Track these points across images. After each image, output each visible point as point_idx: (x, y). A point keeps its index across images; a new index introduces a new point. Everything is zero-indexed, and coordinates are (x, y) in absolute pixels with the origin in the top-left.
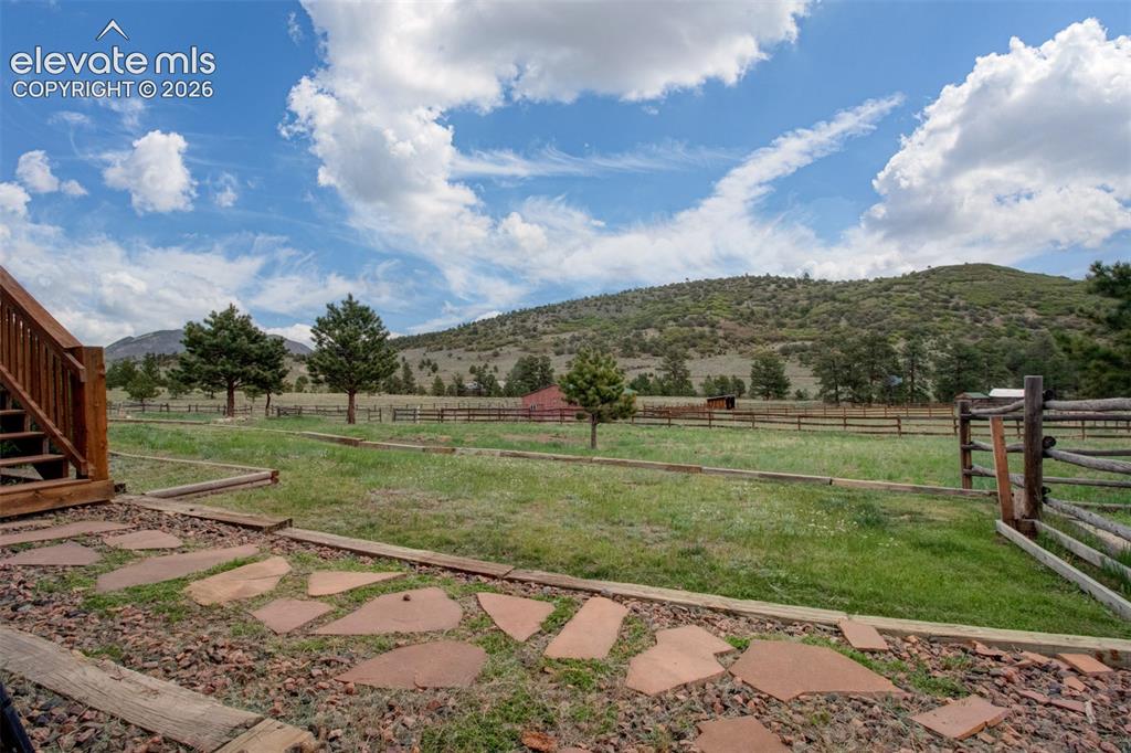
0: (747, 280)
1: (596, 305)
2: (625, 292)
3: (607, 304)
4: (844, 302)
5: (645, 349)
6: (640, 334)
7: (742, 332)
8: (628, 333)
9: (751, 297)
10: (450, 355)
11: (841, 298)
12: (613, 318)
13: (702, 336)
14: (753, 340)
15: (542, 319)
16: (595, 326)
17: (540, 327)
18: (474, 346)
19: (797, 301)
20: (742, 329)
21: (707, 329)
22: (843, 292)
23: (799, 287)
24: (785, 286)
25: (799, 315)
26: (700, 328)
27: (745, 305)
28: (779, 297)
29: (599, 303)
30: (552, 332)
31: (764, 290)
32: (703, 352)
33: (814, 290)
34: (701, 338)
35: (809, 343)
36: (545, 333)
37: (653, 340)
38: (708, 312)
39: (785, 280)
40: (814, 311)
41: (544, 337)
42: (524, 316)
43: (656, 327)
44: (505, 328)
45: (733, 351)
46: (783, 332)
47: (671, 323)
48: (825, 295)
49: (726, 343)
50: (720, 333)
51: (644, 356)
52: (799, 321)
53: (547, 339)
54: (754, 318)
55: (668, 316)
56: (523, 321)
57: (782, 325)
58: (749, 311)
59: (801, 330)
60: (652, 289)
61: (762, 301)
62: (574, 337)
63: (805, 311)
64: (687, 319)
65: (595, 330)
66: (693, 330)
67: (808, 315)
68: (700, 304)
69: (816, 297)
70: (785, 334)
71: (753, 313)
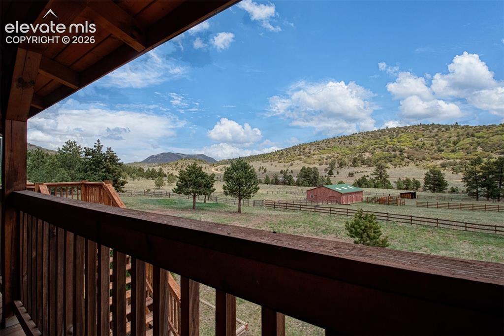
0: (421, 127)
1: (339, 141)
2: (354, 134)
3: (345, 140)
4: (480, 137)
5: (363, 162)
6: (362, 155)
7: (418, 154)
8: (355, 155)
9: (423, 136)
10: (272, 165)
11: (478, 136)
12: (347, 147)
14: (424, 159)
15: (313, 148)
16: (338, 151)
17: (312, 151)
18: (282, 160)
19: (450, 137)
21: (398, 153)
22: (479, 132)
23: (452, 129)
24: (443, 129)
25: (452, 145)
26: (394, 152)
27: (420, 139)
28: (440, 135)
29: (340, 140)
30: (318, 154)
31: (431, 132)
32: (395, 165)
33: (461, 132)
34: (394, 157)
35: (458, 161)
36: (314, 155)
37: (368, 158)
38: (398, 144)
39: (443, 126)
40: (461, 142)
41: (314, 156)
42: (304, 146)
43: (370, 152)
44: (296, 152)
45: (413, 164)
46: (443, 154)
47: (378, 150)
48: (468, 134)
49: (408, 160)
50: (406, 155)
51: (363, 166)
52: (452, 148)
54: (425, 147)
55: (377, 146)
56: (304, 149)
57: (441, 151)
58: (422, 143)
59: (453, 153)
60: (368, 132)
61: (429, 137)
62: (328, 156)
63: (455, 143)
64: (387, 147)
65: (338, 153)
66: (390, 153)
67: (458, 145)
68: (394, 140)
69: (462, 135)
70: (444, 156)
71: (424, 144)
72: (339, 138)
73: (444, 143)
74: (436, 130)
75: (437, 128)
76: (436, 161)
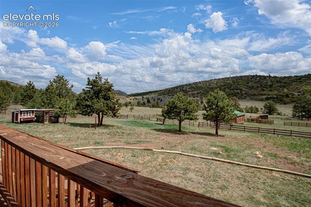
0: (250, 76)
1: (203, 84)
2: (211, 80)
3: (206, 83)
4: (284, 83)
9: (252, 81)
10: (164, 97)
11: (283, 82)
12: (208, 87)
13: (238, 93)
14: (254, 95)
15: (188, 87)
16: (203, 90)
17: (187, 89)
18: (170, 94)
19: (267, 83)
20: (250, 91)
21: (239, 91)
22: (283, 80)
23: (268, 78)
24: (262, 78)
25: (269, 87)
26: (237, 91)
27: (250, 84)
28: (261, 81)
29: (204, 83)
30: (191, 91)
31: (256, 79)
32: (238, 98)
33: (273, 80)
35: (275, 96)
36: (189, 91)
38: (238, 86)
39: (262, 76)
40: (274, 86)
41: (189, 92)
42: (183, 86)
43: (222, 90)
44: (178, 90)
45: (248, 98)
46: (265, 92)
47: (227, 89)
48: (277, 81)
49: (246, 95)
50: (244, 92)
52: (270, 89)
53: (190, 93)
54: (254, 88)
55: (226, 87)
56: (183, 88)
57: (264, 90)
58: (252, 86)
59: (271, 92)
60: (219, 79)
61: (256, 83)
62: (197, 92)
63: (271, 86)
64: (232, 88)
65: (203, 91)
66: (235, 91)
67: (272, 87)
68: (235, 84)
69: (274, 81)
70: (266, 93)
71: (253, 86)
72: (203, 82)
73: (264, 86)
74: (258, 78)
75: (259, 77)
76: (262, 96)
